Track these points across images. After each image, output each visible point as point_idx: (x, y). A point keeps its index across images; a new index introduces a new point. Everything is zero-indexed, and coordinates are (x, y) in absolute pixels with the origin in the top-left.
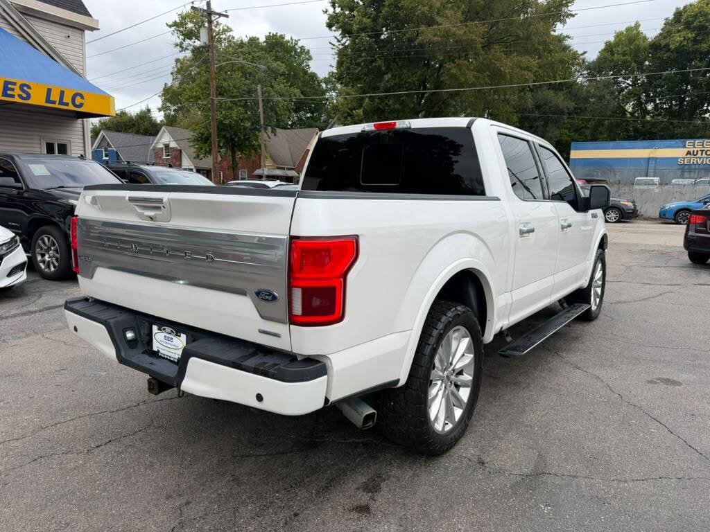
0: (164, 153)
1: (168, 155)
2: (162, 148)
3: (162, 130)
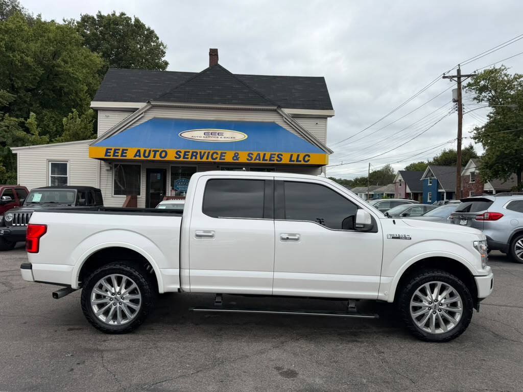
0: (471, 179)
1: (474, 181)
2: (469, 175)
3: (470, 162)
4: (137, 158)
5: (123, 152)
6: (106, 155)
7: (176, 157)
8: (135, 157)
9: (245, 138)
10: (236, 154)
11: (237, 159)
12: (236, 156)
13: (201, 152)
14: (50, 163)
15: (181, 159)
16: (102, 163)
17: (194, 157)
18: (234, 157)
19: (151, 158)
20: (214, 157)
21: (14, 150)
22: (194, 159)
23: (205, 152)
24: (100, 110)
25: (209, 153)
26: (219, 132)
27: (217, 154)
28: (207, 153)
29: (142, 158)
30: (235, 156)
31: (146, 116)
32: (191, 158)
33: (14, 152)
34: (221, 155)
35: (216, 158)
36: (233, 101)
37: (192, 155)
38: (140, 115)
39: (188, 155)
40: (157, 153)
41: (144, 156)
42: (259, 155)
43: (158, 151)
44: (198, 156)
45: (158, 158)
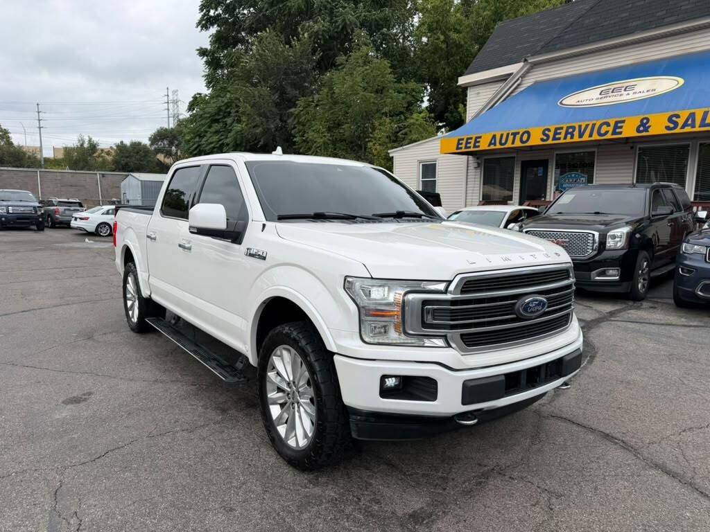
4: (492, 147)
5: (476, 142)
6: (458, 148)
7: (542, 140)
8: (489, 146)
9: (677, 87)
10: (645, 121)
11: (646, 130)
12: (644, 125)
13: (580, 126)
14: (421, 164)
15: (550, 142)
16: (470, 159)
17: (569, 136)
18: (639, 127)
19: (509, 145)
20: (603, 131)
21: (391, 153)
22: (568, 140)
23: (587, 126)
24: (470, 86)
25: (594, 125)
26: (628, 84)
27: (608, 125)
28: (590, 127)
29: (498, 146)
30: (642, 124)
31: (524, 82)
32: (565, 138)
33: (391, 155)
34: (616, 127)
35: (607, 132)
36: (667, 20)
37: (567, 133)
38: (516, 82)
39: (560, 133)
40: (517, 136)
41: (501, 144)
42: (692, 116)
43: (518, 133)
44: (576, 133)
45: (518, 144)
